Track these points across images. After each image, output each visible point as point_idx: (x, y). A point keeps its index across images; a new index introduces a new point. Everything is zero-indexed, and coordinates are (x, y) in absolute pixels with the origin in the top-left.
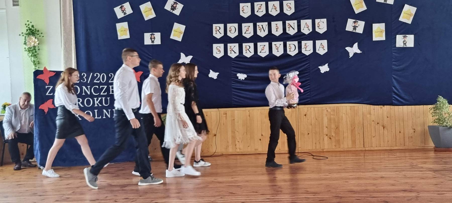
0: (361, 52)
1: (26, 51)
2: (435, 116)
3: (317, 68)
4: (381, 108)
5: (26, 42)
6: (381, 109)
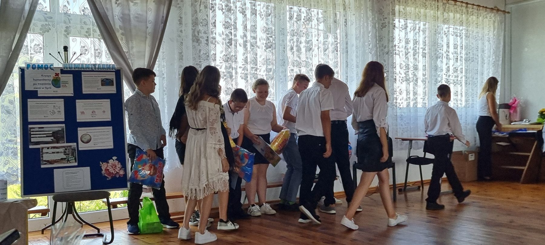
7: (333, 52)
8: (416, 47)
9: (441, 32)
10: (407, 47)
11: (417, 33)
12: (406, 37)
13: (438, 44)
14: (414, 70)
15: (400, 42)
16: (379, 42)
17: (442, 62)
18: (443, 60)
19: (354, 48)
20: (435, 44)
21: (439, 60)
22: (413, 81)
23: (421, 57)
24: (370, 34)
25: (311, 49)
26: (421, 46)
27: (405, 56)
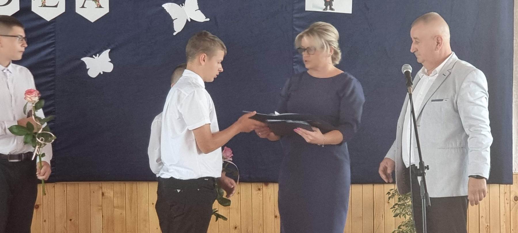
0: (208, 20)
2: (401, 215)
3: (77, 62)
4: (259, 189)
6: (258, 191)
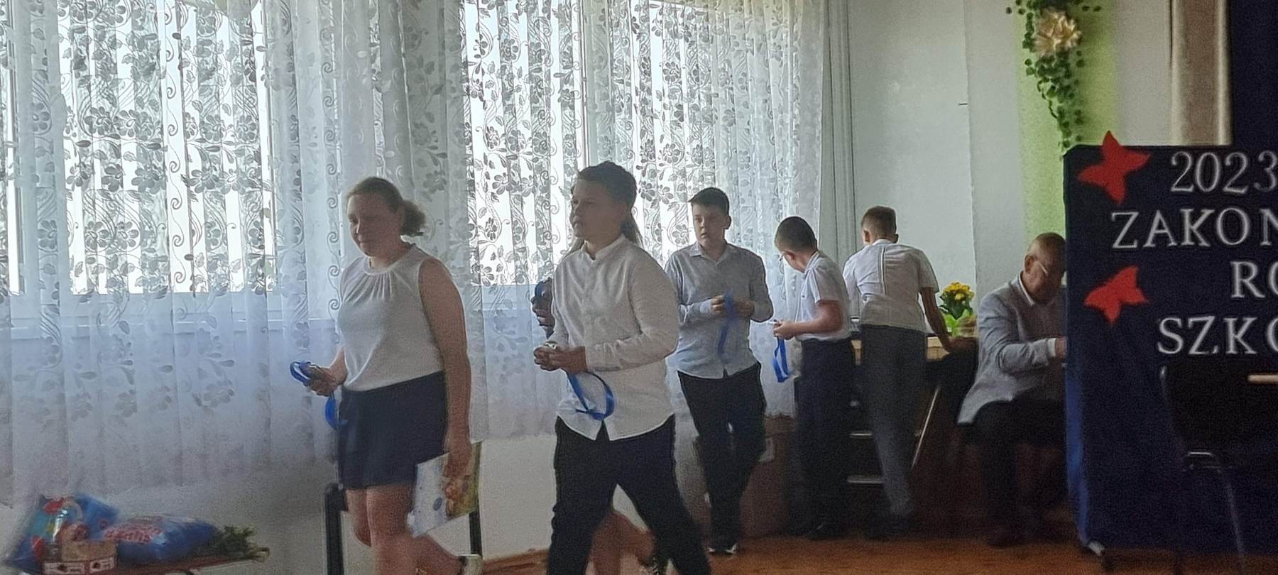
1: (1031, 71)
5: (1033, 36)
7: (237, 81)
8: (540, 70)
9: (623, 22)
10: (507, 72)
11: (541, 23)
12: (504, 36)
13: (612, 61)
14: (537, 150)
15: (483, 52)
16: (406, 48)
17: (629, 125)
18: (631, 117)
19: (317, 68)
20: (603, 64)
21: (619, 118)
22: (534, 192)
23: (556, 107)
24: (375, 20)
25: (153, 67)
26: (556, 67)
27: (504, 104)
